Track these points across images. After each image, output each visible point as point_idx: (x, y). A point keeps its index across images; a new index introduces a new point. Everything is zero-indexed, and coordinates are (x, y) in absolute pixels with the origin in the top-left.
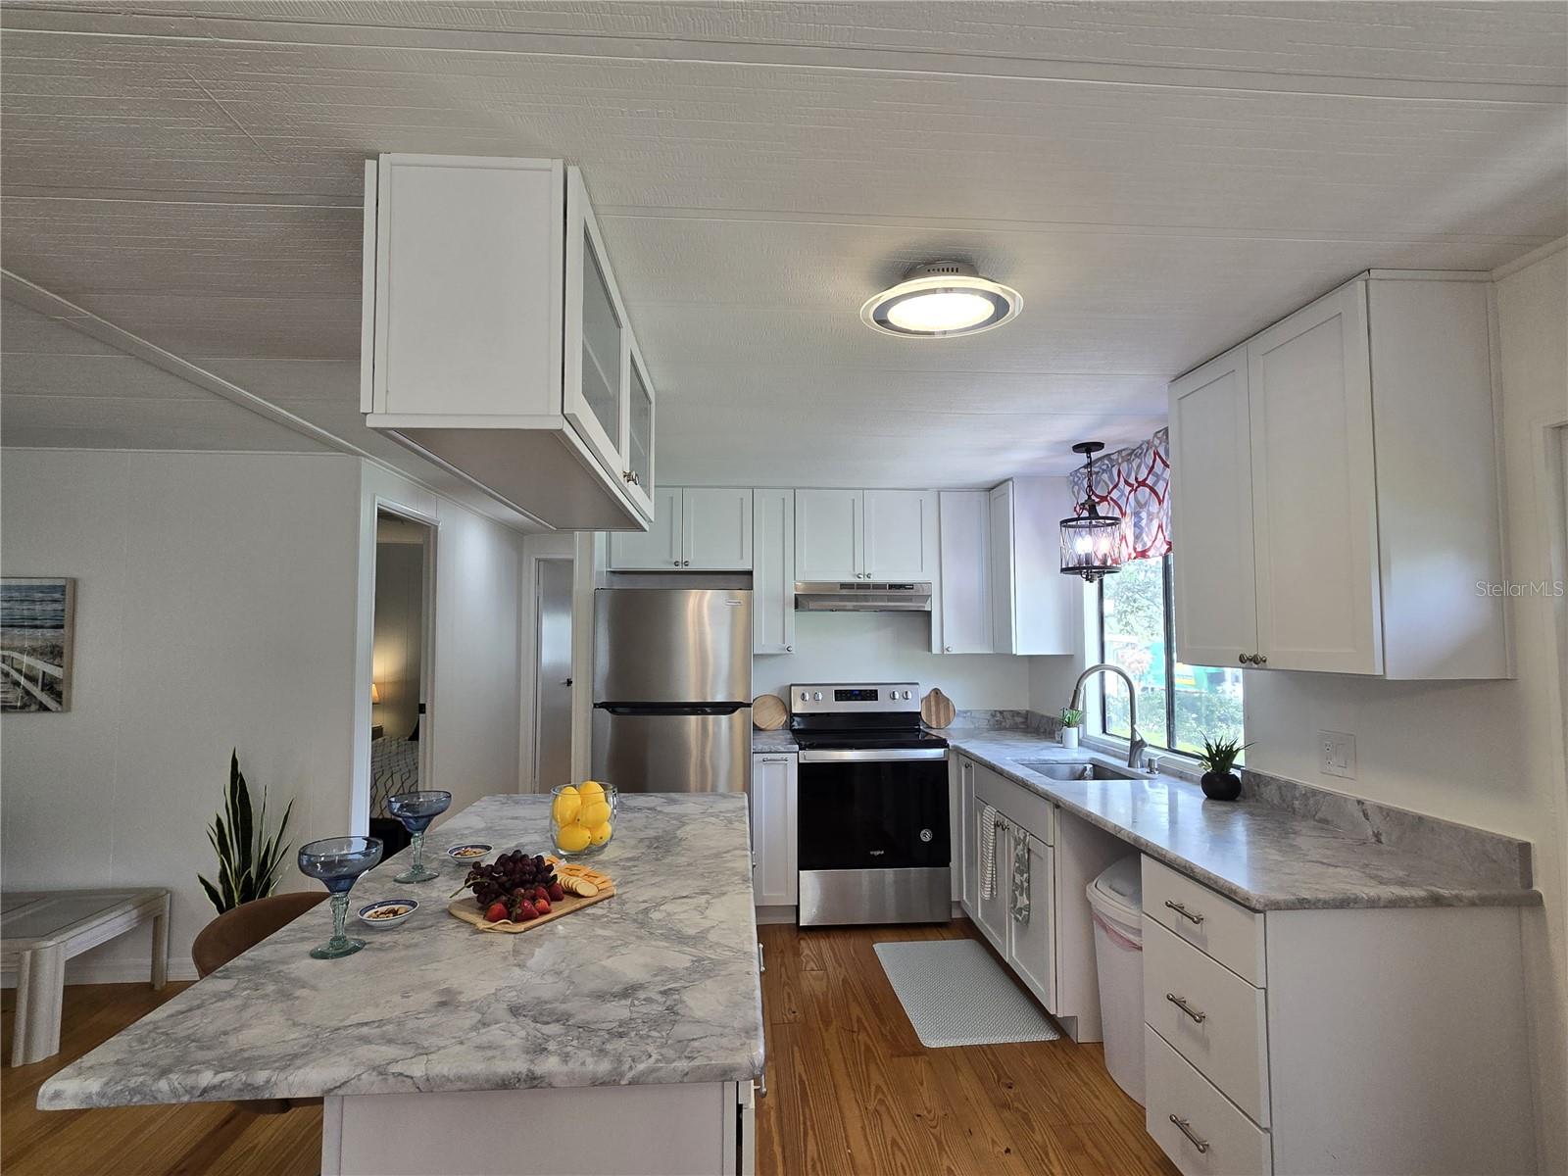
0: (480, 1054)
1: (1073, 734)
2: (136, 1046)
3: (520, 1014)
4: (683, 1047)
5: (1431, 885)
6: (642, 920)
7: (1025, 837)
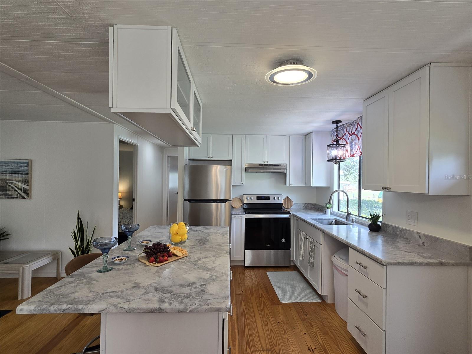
0: (145, 302)
1: (329, 211)
2: (45, 296)
3: (158, 290)
4: (206, 302)
5: (439, 259)
6: (195, 264)
7: (313, 241)
